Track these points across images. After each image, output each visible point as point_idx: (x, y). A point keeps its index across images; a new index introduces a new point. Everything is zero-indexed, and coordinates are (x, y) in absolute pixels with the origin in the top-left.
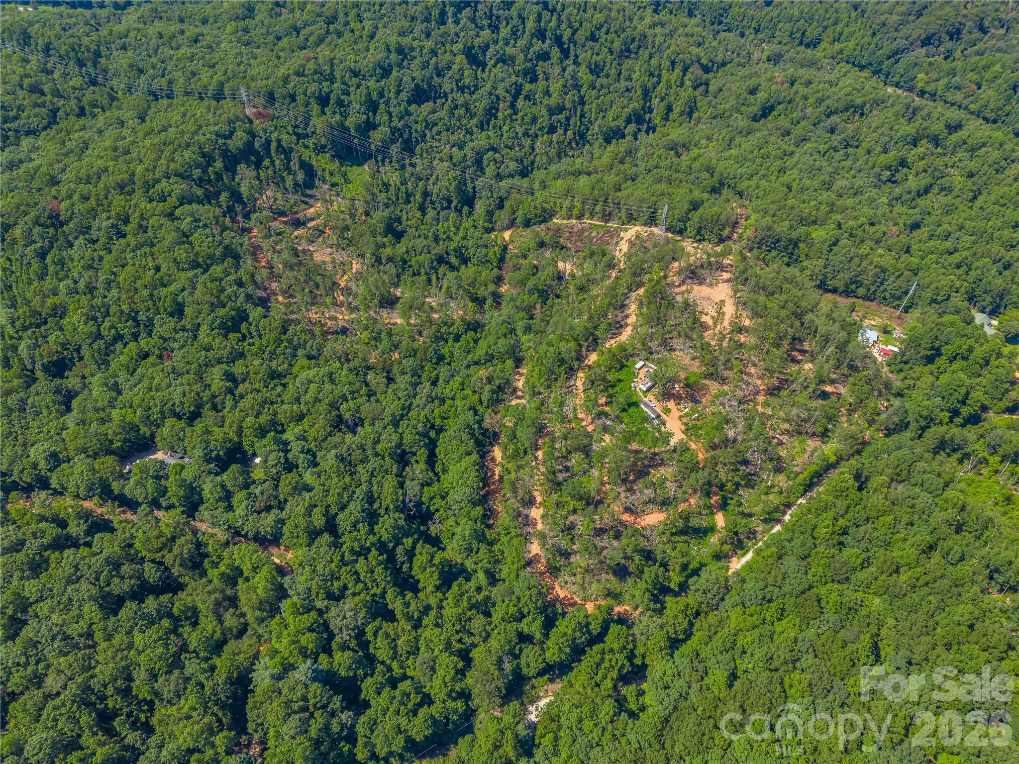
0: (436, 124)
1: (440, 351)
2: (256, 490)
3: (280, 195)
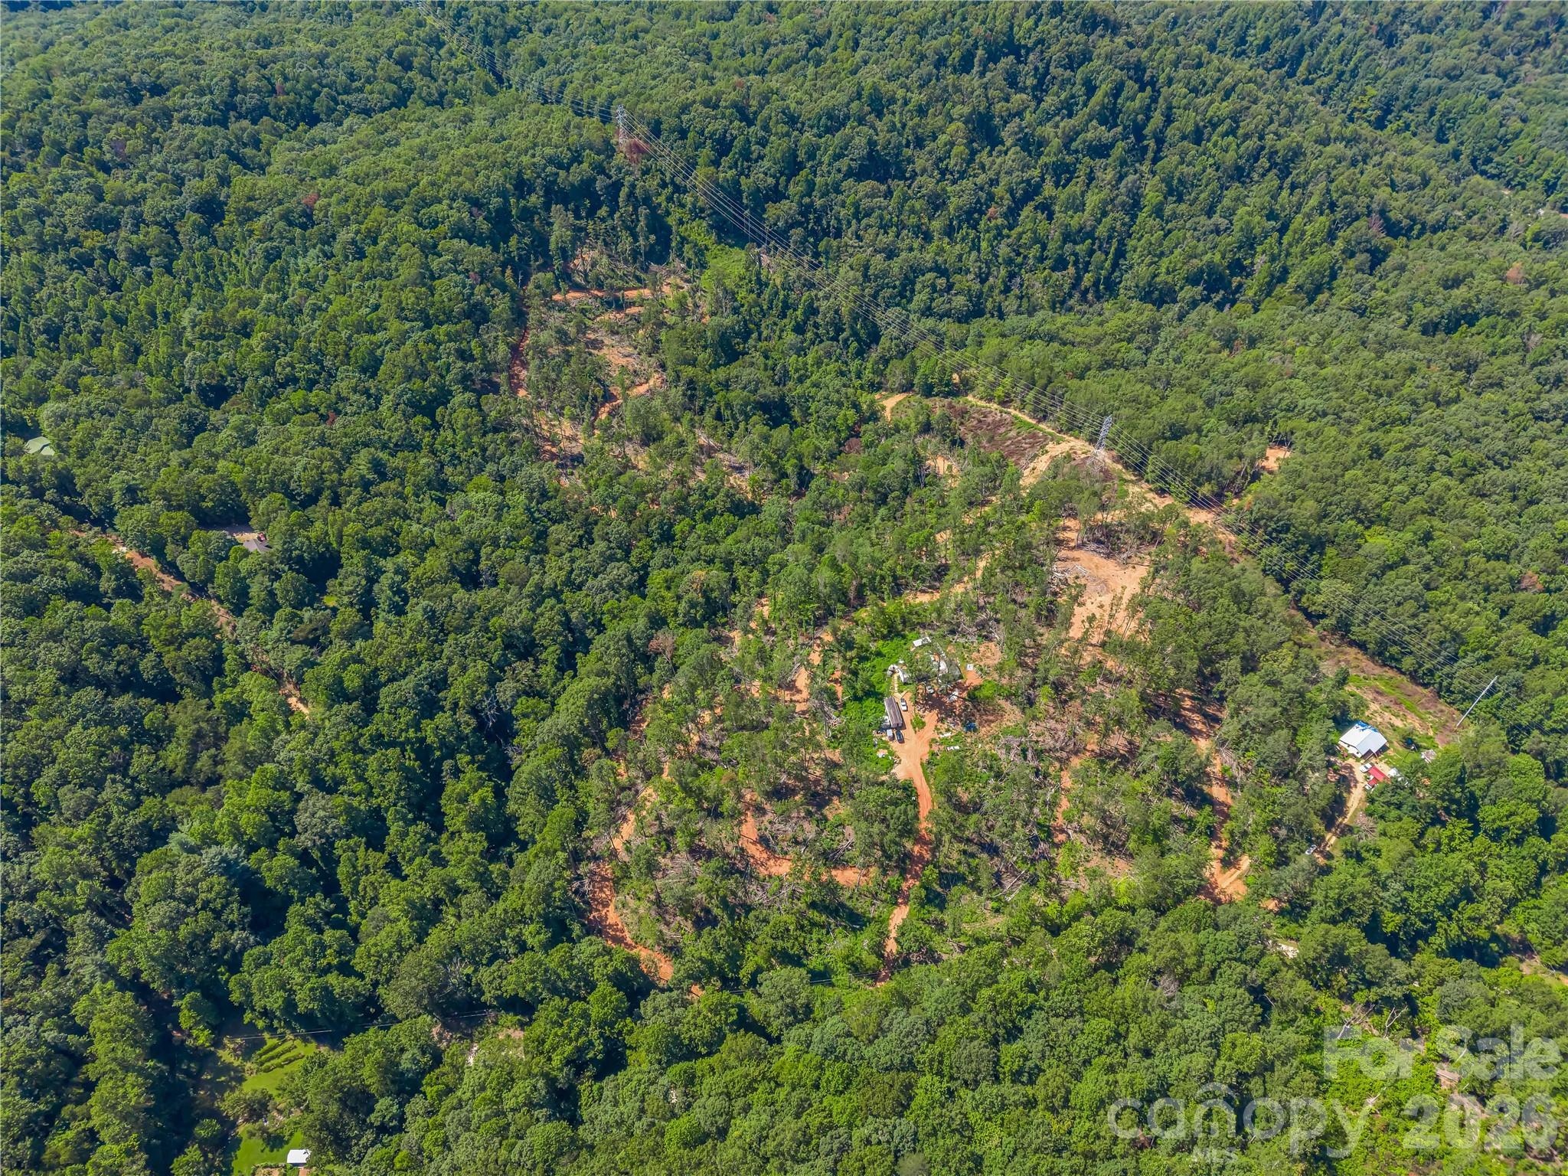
0: (868, 215)
1: (671, 526)
2: (307, 614)
3: (605, 260)
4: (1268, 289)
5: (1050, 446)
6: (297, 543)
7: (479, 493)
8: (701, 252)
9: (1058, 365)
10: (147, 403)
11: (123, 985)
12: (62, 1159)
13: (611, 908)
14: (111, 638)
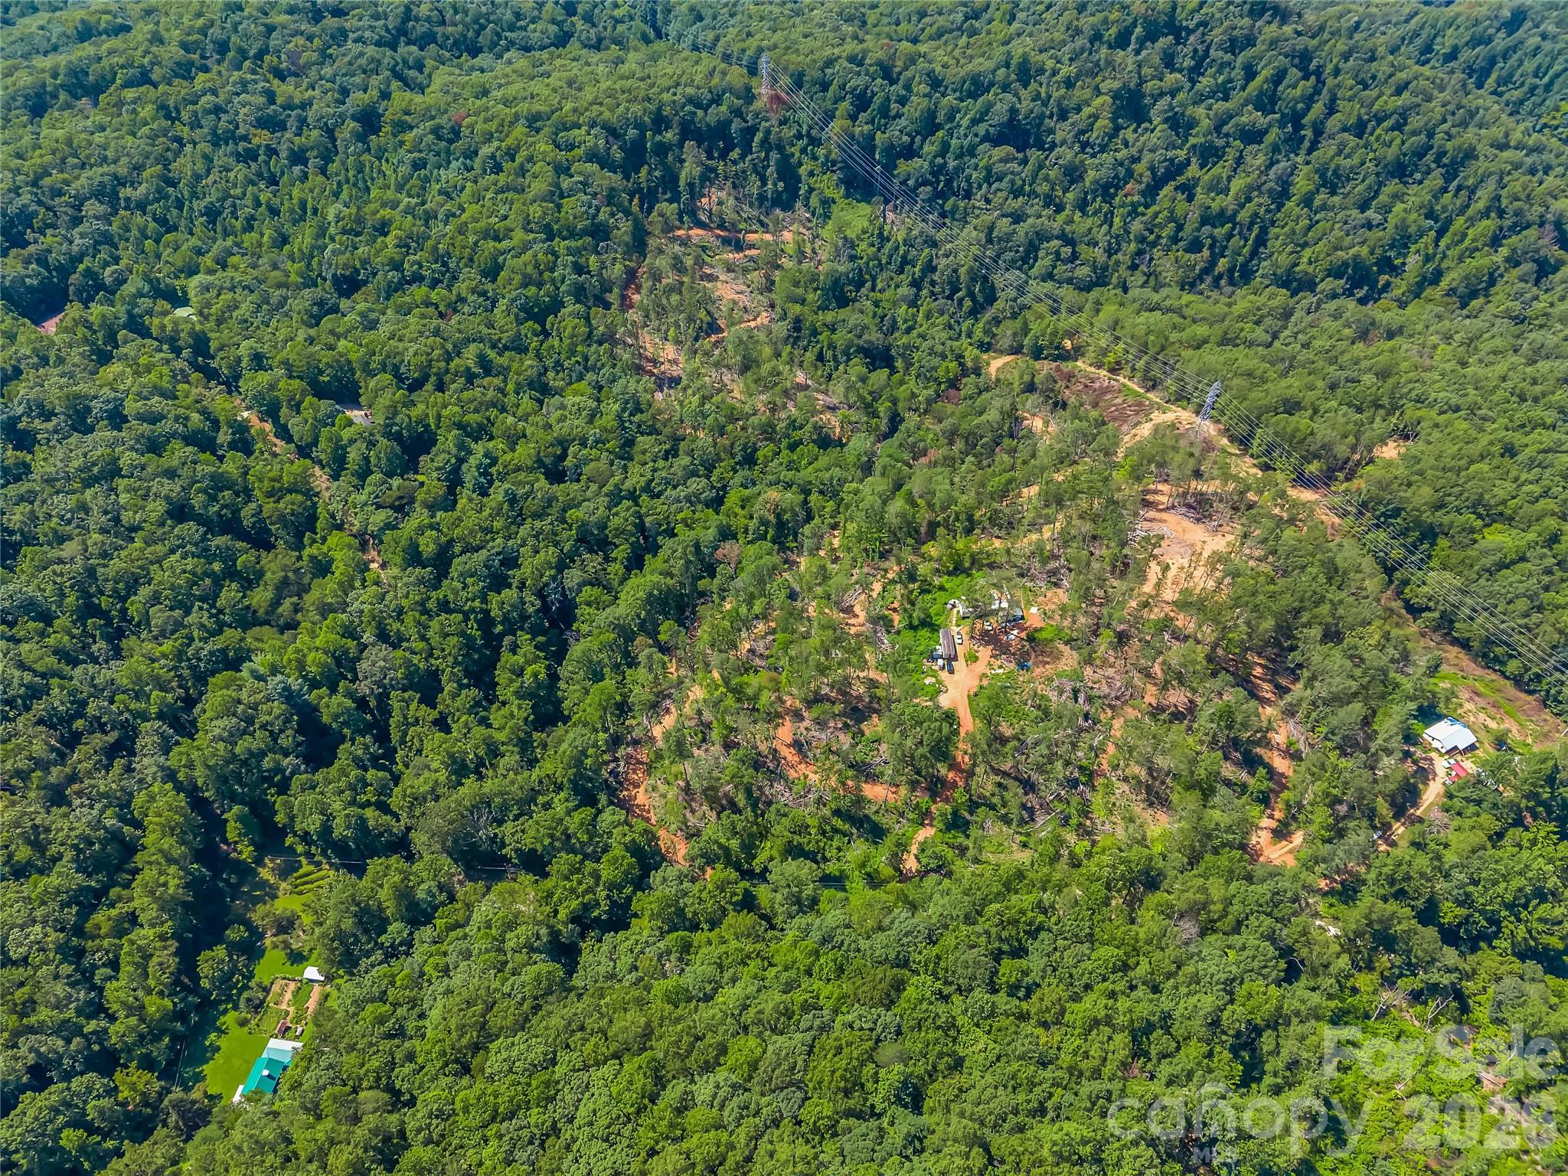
0: (1000, 179)
1: (756, 450)
2: (396, 482)
3: (731, 202)
5: (1155, 414)
6: (398, 420)
7: (578, 397)
8: (827, 203)
9: (1174, 337)
10: (286, 286)
11: (179, 788)
12: (103, 931)
13: (642, 790)
14: (218, 483)
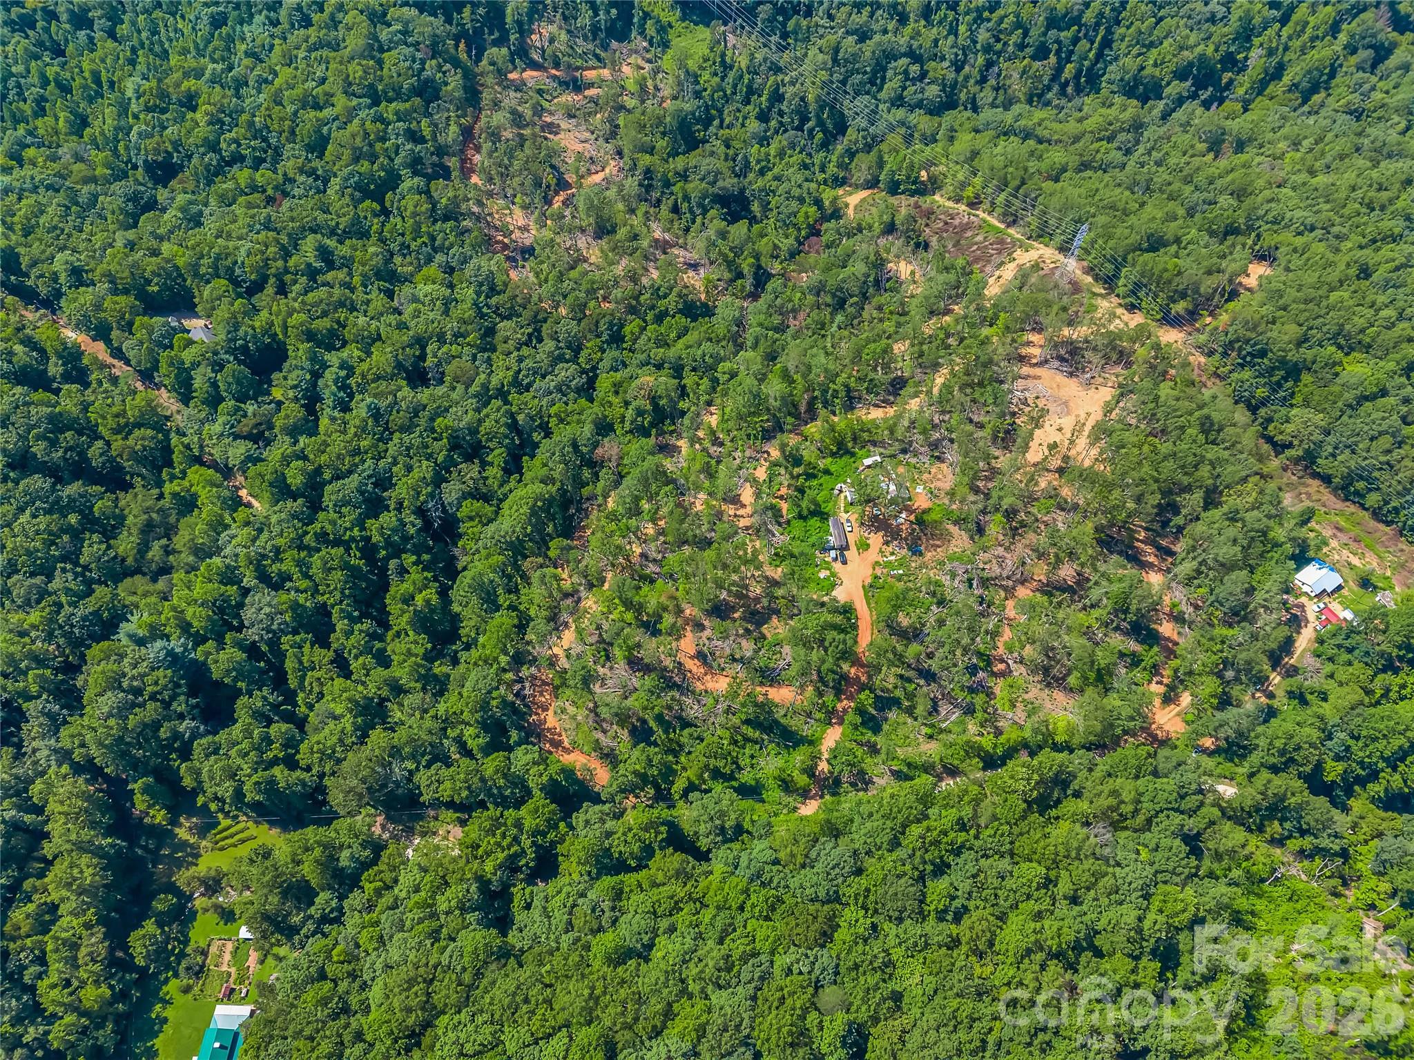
1: (622, 326)
2: (250, 408)
3: (564, 36)
4: (1260, 87)
5: (1018, 253)
6: (241, 333)
7: (427, 287)
8: (663, 29)
9: (1033, 165)
10: (94, 180)
11: (77, 769)
12: (23, 931)
13: (550, 713)
14: (58, 424)
